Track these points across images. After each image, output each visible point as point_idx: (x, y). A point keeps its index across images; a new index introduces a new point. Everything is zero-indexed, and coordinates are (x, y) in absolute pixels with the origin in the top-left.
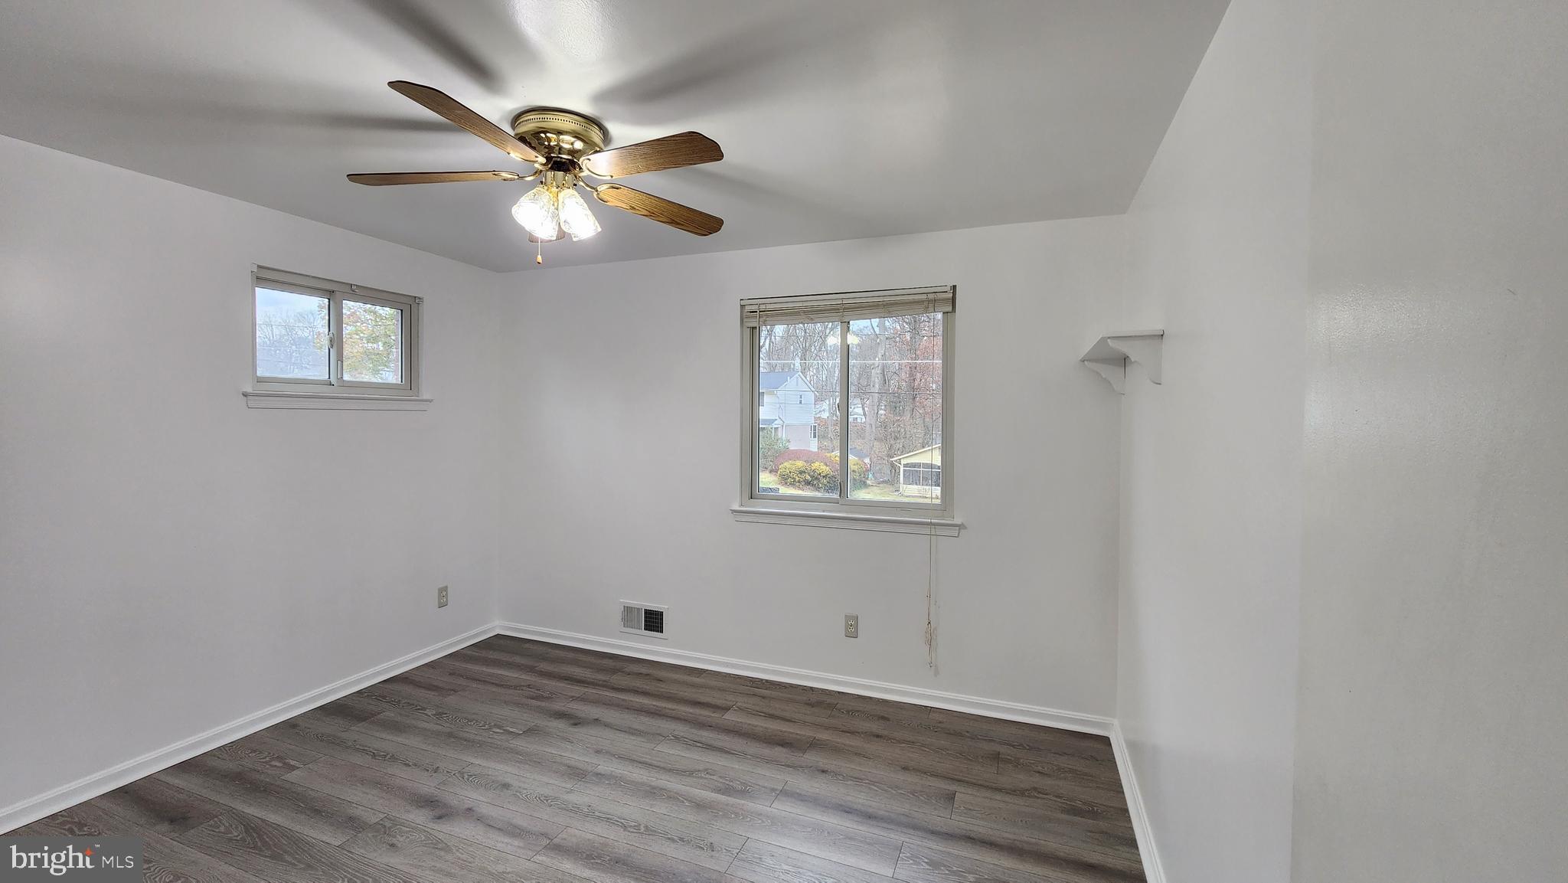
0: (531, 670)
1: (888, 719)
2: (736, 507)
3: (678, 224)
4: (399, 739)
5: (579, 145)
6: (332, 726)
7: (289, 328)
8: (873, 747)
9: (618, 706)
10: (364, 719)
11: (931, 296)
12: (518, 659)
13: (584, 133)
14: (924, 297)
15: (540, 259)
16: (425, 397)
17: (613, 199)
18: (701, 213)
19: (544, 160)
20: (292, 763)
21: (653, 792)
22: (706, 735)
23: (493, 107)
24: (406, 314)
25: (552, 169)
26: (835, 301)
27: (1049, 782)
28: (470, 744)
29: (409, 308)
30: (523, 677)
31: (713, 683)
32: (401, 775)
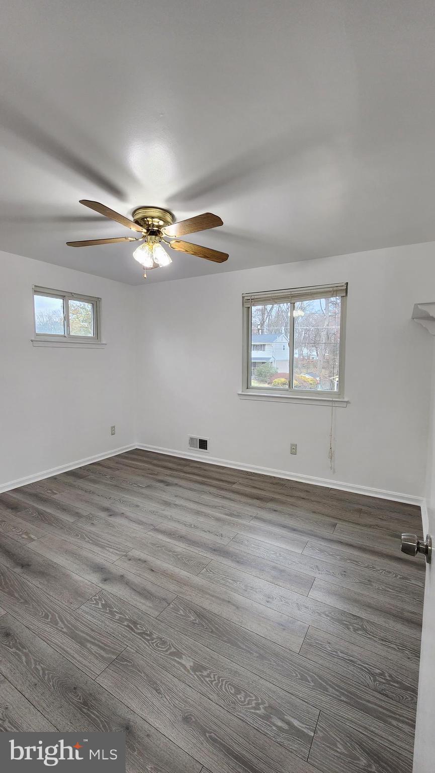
0: (151, 463)
1: (309, 492)
2: (240, 393)
3: (208, 257)
4: (96, 486)
5: (161, 223)
6: (71, 480)
7: (50, 318)
8: (300, 502)
9: (186, 479)
10: (82, 478)
11: (335, 289)
12: (145, 459)
13: (163, 217)
14: (331, 289)
15: (145, 276)
16: (104, 342)
17: (178, 247)
18: (218, 251)
19: (146, 231)
20: (55, 492)
21: (198, 513)
22: (223, 493)
23: (123, 208)
24: (95, 306)
25: (150, 234)
26: (287, 293)
27: (384, 523)
28: (123, 490)
29: (96, 303)
30: (146, 466)
31: (229, 472)
32: (96, 499)
